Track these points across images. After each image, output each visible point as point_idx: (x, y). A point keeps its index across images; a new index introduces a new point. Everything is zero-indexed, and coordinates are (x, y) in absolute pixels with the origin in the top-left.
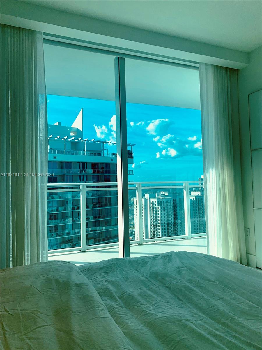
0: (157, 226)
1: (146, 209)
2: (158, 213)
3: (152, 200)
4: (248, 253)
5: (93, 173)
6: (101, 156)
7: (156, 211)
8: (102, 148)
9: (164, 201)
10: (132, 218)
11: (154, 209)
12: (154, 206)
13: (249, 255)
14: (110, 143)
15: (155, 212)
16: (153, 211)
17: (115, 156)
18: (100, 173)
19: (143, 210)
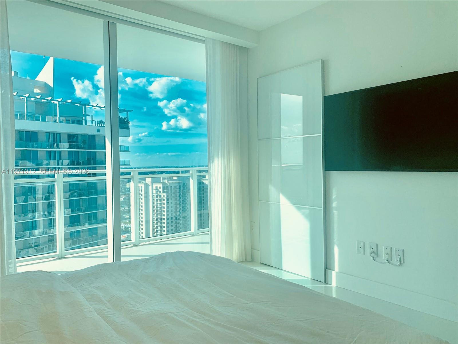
0: (161, 219)
1: (147, 197)
2: (163, 202)
3: (155, 185)
4: (252, 248)
5: (70, 148)
6: (81, 124)
7: (161, 200)
8: (84, 113)
9: (171, 187)
10: (128, 210)
11: (159, 197)
12: (158, 193)
13: (254, 250)
14: (96, 106)
15: (159, 201)
16: (157, 200)
17: (103, 125)
18: (80, 149)
19: (143, 199)
